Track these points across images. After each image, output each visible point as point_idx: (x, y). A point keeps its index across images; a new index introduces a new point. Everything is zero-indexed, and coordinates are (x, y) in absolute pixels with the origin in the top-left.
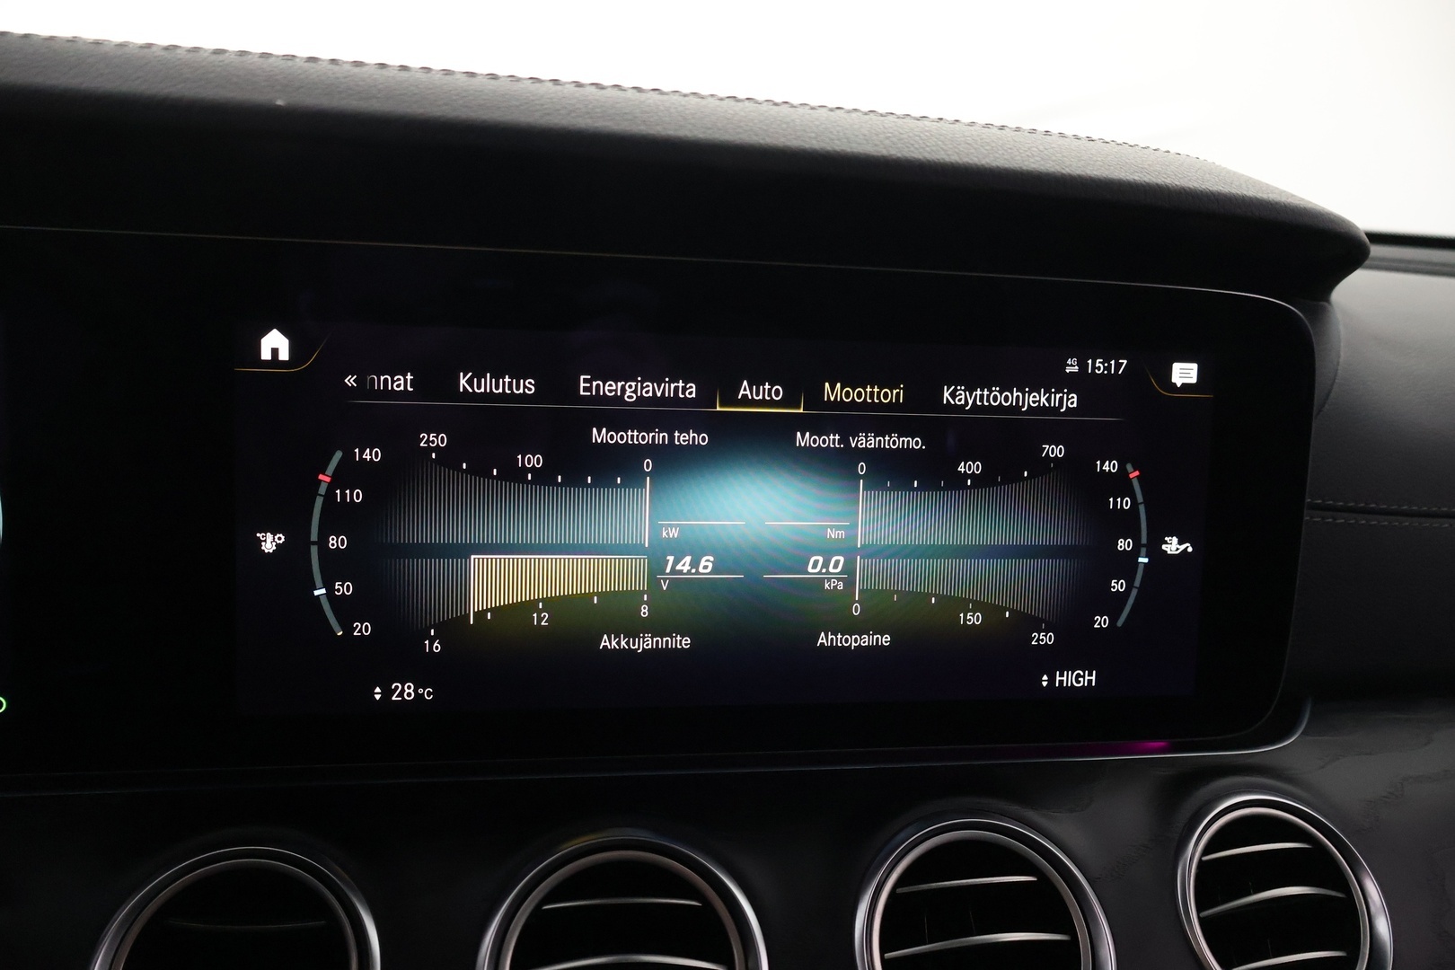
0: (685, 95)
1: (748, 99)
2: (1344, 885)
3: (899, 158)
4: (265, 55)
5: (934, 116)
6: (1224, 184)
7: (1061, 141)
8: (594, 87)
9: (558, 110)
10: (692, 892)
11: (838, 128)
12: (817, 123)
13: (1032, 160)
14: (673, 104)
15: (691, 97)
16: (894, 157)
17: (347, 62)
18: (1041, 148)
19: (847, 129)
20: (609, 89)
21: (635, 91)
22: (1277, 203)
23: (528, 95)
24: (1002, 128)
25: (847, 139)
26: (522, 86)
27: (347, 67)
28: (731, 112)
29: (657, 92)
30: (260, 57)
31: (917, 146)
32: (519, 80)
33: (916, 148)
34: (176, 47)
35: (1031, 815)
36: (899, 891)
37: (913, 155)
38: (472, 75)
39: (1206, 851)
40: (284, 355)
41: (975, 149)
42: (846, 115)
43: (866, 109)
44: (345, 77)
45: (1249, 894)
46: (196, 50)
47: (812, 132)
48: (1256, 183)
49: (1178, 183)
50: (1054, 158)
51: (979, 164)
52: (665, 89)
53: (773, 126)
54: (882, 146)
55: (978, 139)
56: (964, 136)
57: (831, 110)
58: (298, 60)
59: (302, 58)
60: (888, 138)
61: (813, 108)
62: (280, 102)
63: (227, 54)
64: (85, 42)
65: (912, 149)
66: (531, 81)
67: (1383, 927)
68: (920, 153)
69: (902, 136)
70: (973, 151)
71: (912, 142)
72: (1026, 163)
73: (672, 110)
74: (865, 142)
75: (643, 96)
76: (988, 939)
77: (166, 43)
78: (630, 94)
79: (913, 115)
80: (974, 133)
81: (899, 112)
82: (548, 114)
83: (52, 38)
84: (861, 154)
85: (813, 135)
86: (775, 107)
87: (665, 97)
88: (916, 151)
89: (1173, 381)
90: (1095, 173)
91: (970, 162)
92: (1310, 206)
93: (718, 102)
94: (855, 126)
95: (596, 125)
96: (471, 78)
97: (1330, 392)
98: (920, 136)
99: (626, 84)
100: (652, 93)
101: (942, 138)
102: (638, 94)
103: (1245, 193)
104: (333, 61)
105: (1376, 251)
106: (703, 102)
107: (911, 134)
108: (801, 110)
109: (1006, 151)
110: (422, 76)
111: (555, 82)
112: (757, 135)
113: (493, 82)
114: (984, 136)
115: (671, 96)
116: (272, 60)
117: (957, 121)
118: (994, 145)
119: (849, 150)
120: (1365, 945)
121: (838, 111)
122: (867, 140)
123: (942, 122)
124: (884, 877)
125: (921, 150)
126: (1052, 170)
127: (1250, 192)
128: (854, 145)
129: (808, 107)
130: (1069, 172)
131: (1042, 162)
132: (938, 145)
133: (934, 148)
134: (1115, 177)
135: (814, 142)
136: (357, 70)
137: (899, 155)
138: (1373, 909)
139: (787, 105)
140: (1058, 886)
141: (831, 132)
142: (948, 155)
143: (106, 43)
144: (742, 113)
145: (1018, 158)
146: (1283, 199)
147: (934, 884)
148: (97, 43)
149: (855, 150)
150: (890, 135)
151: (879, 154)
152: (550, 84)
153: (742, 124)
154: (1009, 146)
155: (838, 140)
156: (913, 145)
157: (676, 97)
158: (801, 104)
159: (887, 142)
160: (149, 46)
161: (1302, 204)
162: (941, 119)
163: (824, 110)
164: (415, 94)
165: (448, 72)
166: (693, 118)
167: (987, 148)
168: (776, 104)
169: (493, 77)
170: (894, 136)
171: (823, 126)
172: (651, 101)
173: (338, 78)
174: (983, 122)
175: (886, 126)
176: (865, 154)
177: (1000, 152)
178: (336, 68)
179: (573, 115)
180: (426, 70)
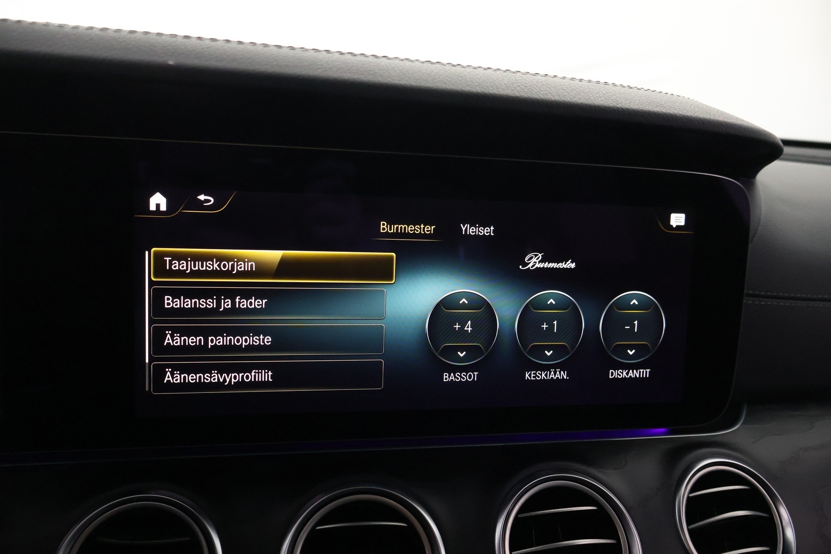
0: (402, 60)
1: (437, 62)
2: (768, 509)
3: (526, 98)
4: (159, 34)
5: (542, 73)
6: (706, 113)
7: (614, 88)
8: (350, 55)
9: (332, 68)
10: (402, 518)
11: (491, 80)
12: (478, 77)
13: (599, 99)
14: (397, 65)
15: (406, 61)
16: (523, 97)
17: (207, 39)
18: (604, 92)
19: (495, 81)
20: (359, 56)
21: (373, 57)
22: (735, 124)
23: (313, 59)
24: (581, 80)
25: (496, 86)
26: (309, 54)
27: (208, 42)
28: (429, 70)
29: (386, 58)
30: (157, 35)
31: (535, 91)
32: (307, 50)
33: (535, 92)
34: (107, 29)
35: (593, 471)
36: (519, 516)
37: (534, 96)
38: (279, 47)
39: (692, 491)
40: (163, 208)
41: (567, 92)
42: (493, 73)
43: (504, 69)
44: (207, 48)
45: (715, 516)
46: (118, 31)
47: (476, 82)
48: (723, 113)
49: (681, 113)
50: (612, 98)
51: (571, 101)
52: (390, 56)
53: (454, 79)
54: (516, 91)
55: (568, 87)
56: (561, 85)
57: (485, 69)
58: (178, 38)
59: (181, 36)
60: (518, 86)
61: (475, 68)
62: (171, 63)
63: (137, 34)
64: (53, 25)
65: (533, 93)
66: (314, 51)
67: (790, 534)
68: (537, 95)
69: (527, 85)
70: (567, 94)
71: (533, 88)
72: (597, 101)
73: (396, 69)
74: (506, 88)
75: (378, 61)
76: (569, 543)
77: (101, 26)
78: (371, 59)
79: (531, 72)
80: (566, 83)
81: (523, 70)
82: (326, 70)
83: (34, 23)
84: (504, 95)
85: (477, 84)
86: (453, 67)
87: (391, 61)
88: (535, 94)
89: (671, 224)
90: (635, 107)
91: (566, 100)
92: (753, 126)
93: (421, 64)
94: (500, 79)
95: (354, 77)
96: (279, 49)
97: (757, 230)
98: (536, 85)
99: (368, 53)
100: (383, 58)
101: (549, 86)
102: (375, 59)
103: (718, 118)
104: (199, 38)
105: (787, 150)
106: (413, 64)
107: (531, 84)
108: (468, 69)
109: (585, 94)
110: (250, 47)
111: (328, 51)
112: (445, 84)
113: (292, 51)
114: (572, 85)
115: (394, 60)
116: (163, 37)
117: (555, 76)
118: (578, 90)
119: (498, 93)
120: (780, 543)
121: (489, 70)
122: (507, 87)
123: (547, 77)
124: (511, 508)
125: (538, 93)
126: (611, 105)
127: (721, 119)
128: (500, 90)
129: (472, 68)
130: (621, 106)
131: (606, 101)
132: (547, 90)
133: (545, 92)
134: (646, 109)
135: (478, 88)
136: (214, 43)
137: (526, 96)
138: (784, 523)
139: (459, 66)
140: (610, 513)
141: (487, 83)
142: (553, 96)
143: (66, 26)
144: (436, 71)
145: (592, 98)
146: (739, 122)
147: (539, 512)
148: (61, 26)
149: (501, 93)
150: (520, 84)
151: (515, 96)
152: (325, 53)
153: (436, 77)
154: (587, 91)
155: (492, 87)
156: (533, 90)
157: (397, 61)
158: (468, 66)
159: (518, 88)
160: (91, 28)
161: (749, 125)
162: (547, 75)
163: (481, 69)
164: (249, 58)
165: (265, 45)
166: (409, 73)
167: (574, 92)
168: (454, 66)
169: (292, 48)
170: (522, 85)
171: (482, 79)
172: (383, 63)
173: (203, 48)
174: (570, 77)
175: (517, 79)
176: (507, 95)
177: (582, 95)
178: (201, 42)
179: (340, 71)
180: (253, 44)
